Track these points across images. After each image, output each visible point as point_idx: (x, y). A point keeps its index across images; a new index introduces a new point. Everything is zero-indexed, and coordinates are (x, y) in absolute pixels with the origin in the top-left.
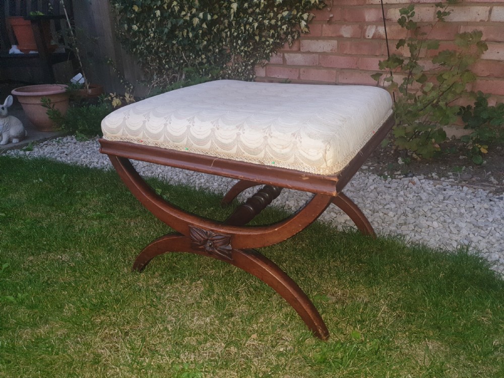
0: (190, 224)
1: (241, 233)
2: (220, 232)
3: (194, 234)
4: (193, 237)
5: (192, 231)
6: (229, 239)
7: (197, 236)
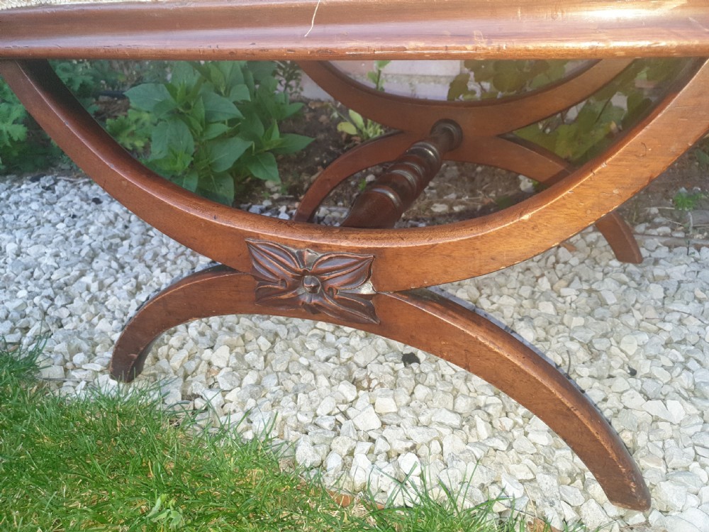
0: (251, 235)
1: (404, 244)
2: (340, 248)
3: (263, 262)
4: (262, 271)
5: (256, 256)
6: (368, 267)
7: (272, 266)
